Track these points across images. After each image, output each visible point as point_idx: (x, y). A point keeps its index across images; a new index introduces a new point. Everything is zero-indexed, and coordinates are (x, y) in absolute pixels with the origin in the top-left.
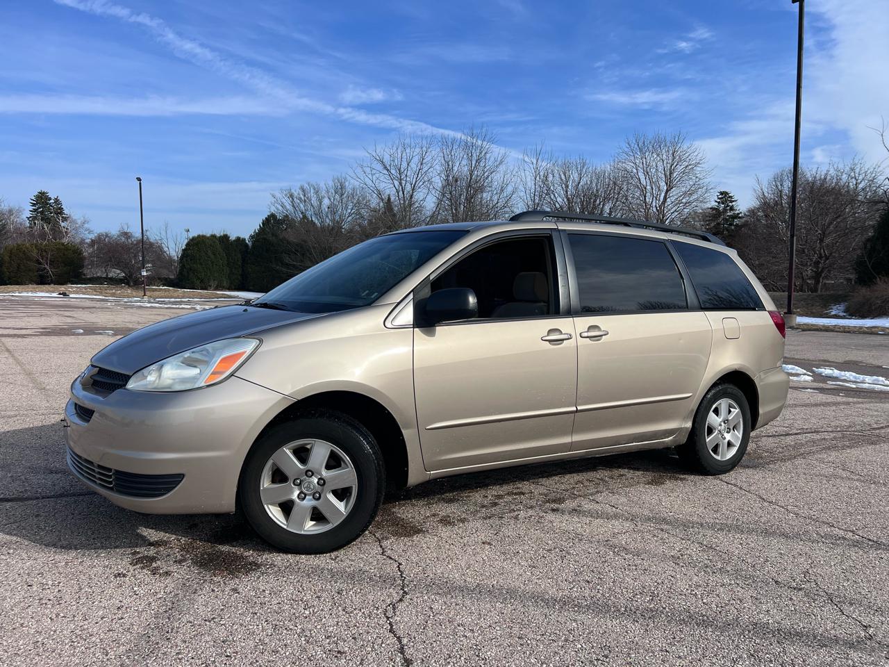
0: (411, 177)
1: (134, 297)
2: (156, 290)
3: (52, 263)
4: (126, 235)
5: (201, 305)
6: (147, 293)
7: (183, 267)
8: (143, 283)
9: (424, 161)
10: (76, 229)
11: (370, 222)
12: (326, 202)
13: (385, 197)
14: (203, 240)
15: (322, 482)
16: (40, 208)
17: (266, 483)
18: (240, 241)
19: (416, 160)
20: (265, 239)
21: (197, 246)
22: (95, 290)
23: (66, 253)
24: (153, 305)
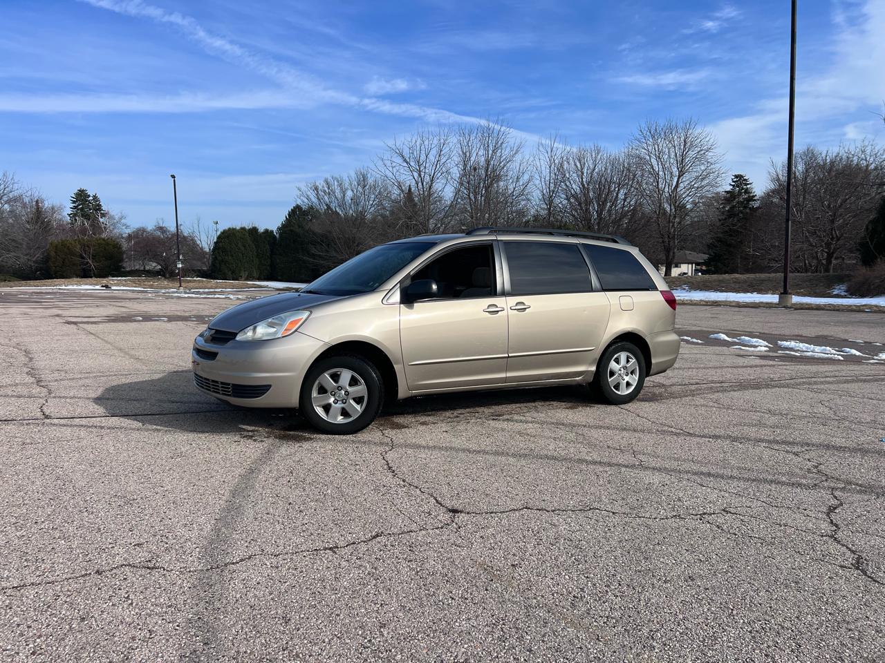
0: (430, 169)
1: (171, 289)
2: (190, 281)
3: (94, 257)
4: (161, 229)
5: (234, 295)
6: (183, 284)
7: (215, 259)
8: (178, 274)
9: (442, 153)
10: (114, 224)
11: (392, 213)
12: (349, 194)
13: (405, 188)
14: (233, 234)
15: (347, 393)
16: (79, 205)
17: (314, 394)
18: (268, 233)
19: (434, 152)
20: (291, 231)
21: (228, 239)
22: (134, 282)
23: (107, 248)
24: (190, 295)
